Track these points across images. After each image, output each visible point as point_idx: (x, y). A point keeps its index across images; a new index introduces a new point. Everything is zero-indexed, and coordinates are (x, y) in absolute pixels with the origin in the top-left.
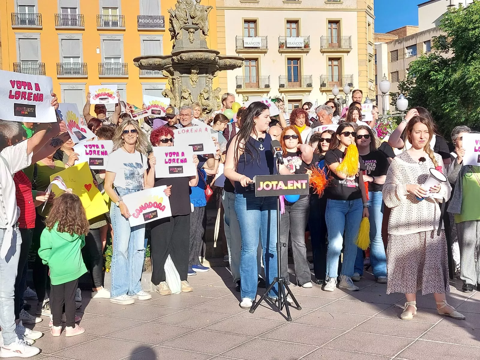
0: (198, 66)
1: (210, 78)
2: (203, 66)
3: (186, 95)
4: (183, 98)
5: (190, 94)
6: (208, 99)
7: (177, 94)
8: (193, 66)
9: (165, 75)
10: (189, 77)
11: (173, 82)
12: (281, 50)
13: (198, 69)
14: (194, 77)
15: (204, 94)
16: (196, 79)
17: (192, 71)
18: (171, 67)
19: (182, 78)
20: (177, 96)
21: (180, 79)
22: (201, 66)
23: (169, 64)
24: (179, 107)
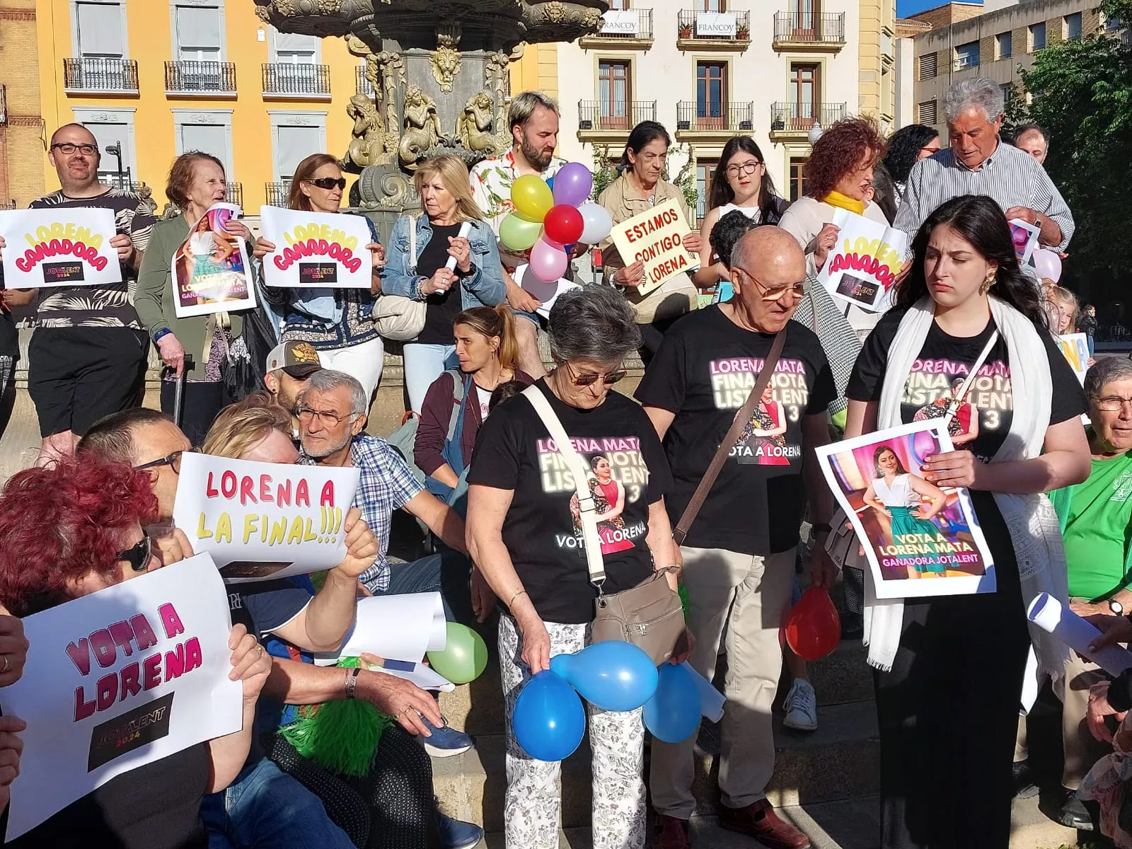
0: (459, 19)
1: (496, 62)
2: (474, 21)
3: (418, 114)
4: (408, 123)
5: (431, 111)
6: (489, 128)
7: (391, 112)
8: (442, 19)
9: (357, 50)
10: (432, 56)
11: (380, 73)
12: (684, 42)
13: (459, 31)
14: (447, 56)
15: (477, 111)
16: (453, 64)
17: (440, 36)
18: (369, 22)
19: (410, 59)
20: (392, 119)
21: (400, 63)
22: (470, 20)
23: (364, 14)
24: (395, 151)
